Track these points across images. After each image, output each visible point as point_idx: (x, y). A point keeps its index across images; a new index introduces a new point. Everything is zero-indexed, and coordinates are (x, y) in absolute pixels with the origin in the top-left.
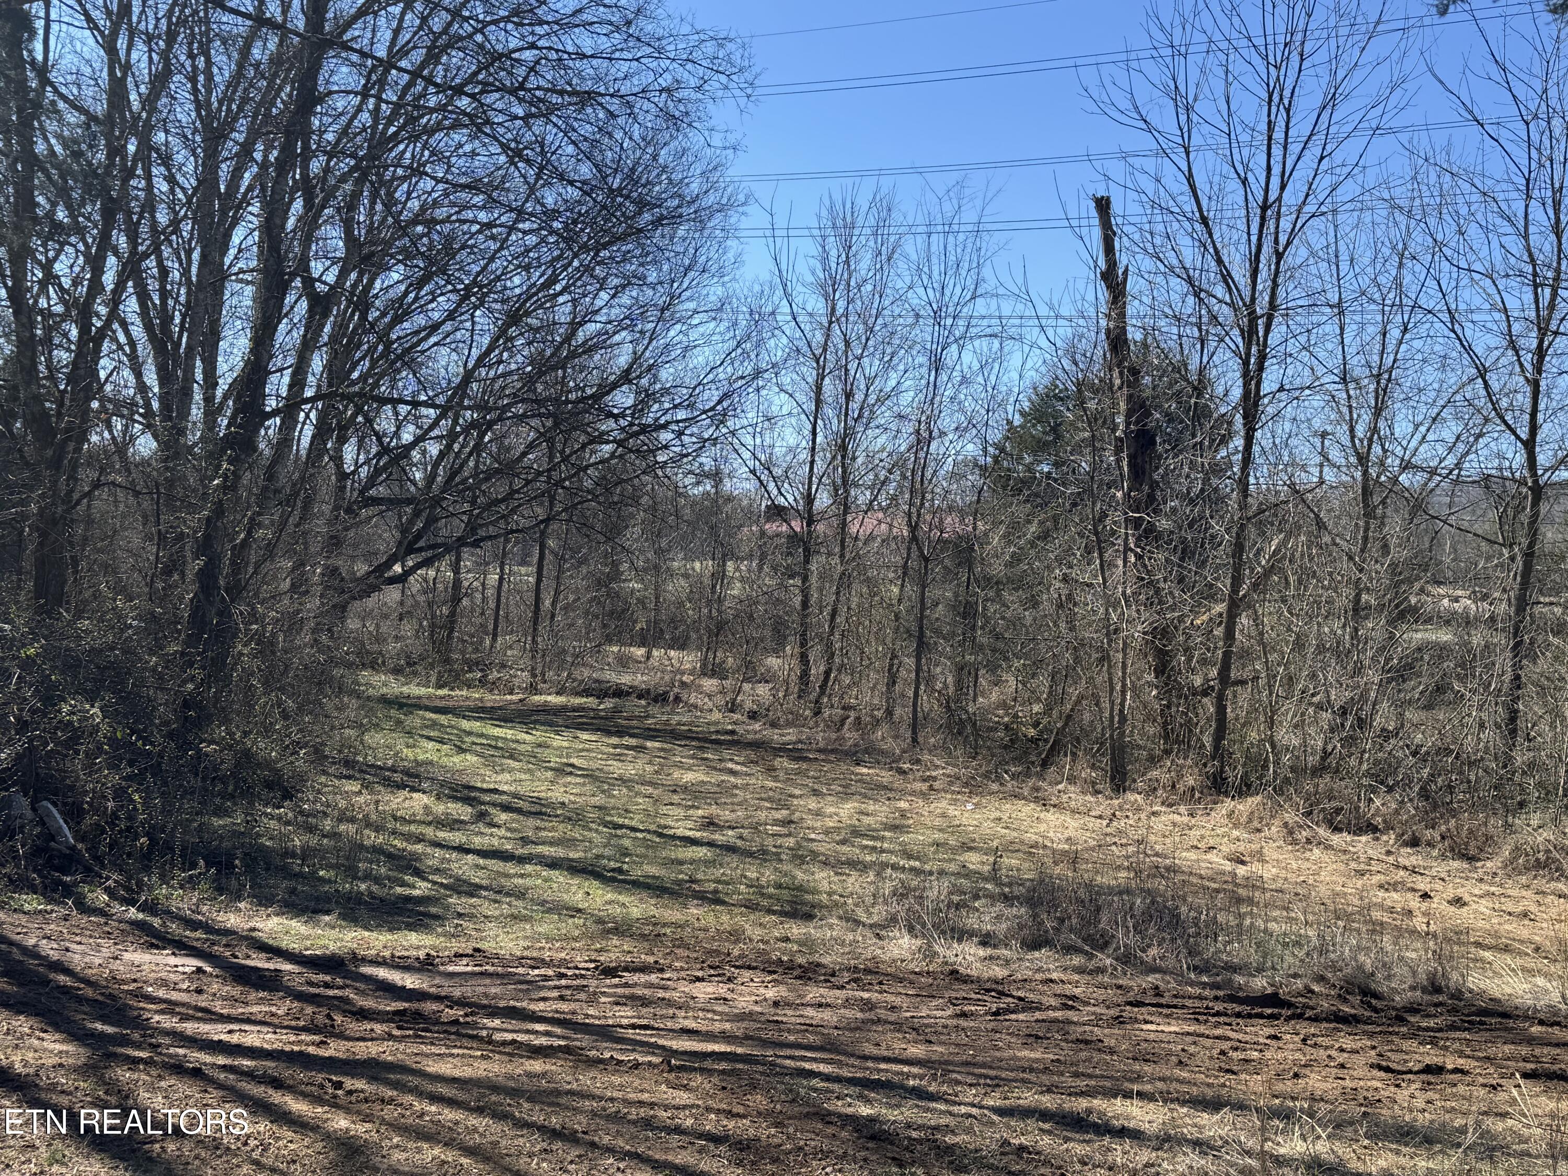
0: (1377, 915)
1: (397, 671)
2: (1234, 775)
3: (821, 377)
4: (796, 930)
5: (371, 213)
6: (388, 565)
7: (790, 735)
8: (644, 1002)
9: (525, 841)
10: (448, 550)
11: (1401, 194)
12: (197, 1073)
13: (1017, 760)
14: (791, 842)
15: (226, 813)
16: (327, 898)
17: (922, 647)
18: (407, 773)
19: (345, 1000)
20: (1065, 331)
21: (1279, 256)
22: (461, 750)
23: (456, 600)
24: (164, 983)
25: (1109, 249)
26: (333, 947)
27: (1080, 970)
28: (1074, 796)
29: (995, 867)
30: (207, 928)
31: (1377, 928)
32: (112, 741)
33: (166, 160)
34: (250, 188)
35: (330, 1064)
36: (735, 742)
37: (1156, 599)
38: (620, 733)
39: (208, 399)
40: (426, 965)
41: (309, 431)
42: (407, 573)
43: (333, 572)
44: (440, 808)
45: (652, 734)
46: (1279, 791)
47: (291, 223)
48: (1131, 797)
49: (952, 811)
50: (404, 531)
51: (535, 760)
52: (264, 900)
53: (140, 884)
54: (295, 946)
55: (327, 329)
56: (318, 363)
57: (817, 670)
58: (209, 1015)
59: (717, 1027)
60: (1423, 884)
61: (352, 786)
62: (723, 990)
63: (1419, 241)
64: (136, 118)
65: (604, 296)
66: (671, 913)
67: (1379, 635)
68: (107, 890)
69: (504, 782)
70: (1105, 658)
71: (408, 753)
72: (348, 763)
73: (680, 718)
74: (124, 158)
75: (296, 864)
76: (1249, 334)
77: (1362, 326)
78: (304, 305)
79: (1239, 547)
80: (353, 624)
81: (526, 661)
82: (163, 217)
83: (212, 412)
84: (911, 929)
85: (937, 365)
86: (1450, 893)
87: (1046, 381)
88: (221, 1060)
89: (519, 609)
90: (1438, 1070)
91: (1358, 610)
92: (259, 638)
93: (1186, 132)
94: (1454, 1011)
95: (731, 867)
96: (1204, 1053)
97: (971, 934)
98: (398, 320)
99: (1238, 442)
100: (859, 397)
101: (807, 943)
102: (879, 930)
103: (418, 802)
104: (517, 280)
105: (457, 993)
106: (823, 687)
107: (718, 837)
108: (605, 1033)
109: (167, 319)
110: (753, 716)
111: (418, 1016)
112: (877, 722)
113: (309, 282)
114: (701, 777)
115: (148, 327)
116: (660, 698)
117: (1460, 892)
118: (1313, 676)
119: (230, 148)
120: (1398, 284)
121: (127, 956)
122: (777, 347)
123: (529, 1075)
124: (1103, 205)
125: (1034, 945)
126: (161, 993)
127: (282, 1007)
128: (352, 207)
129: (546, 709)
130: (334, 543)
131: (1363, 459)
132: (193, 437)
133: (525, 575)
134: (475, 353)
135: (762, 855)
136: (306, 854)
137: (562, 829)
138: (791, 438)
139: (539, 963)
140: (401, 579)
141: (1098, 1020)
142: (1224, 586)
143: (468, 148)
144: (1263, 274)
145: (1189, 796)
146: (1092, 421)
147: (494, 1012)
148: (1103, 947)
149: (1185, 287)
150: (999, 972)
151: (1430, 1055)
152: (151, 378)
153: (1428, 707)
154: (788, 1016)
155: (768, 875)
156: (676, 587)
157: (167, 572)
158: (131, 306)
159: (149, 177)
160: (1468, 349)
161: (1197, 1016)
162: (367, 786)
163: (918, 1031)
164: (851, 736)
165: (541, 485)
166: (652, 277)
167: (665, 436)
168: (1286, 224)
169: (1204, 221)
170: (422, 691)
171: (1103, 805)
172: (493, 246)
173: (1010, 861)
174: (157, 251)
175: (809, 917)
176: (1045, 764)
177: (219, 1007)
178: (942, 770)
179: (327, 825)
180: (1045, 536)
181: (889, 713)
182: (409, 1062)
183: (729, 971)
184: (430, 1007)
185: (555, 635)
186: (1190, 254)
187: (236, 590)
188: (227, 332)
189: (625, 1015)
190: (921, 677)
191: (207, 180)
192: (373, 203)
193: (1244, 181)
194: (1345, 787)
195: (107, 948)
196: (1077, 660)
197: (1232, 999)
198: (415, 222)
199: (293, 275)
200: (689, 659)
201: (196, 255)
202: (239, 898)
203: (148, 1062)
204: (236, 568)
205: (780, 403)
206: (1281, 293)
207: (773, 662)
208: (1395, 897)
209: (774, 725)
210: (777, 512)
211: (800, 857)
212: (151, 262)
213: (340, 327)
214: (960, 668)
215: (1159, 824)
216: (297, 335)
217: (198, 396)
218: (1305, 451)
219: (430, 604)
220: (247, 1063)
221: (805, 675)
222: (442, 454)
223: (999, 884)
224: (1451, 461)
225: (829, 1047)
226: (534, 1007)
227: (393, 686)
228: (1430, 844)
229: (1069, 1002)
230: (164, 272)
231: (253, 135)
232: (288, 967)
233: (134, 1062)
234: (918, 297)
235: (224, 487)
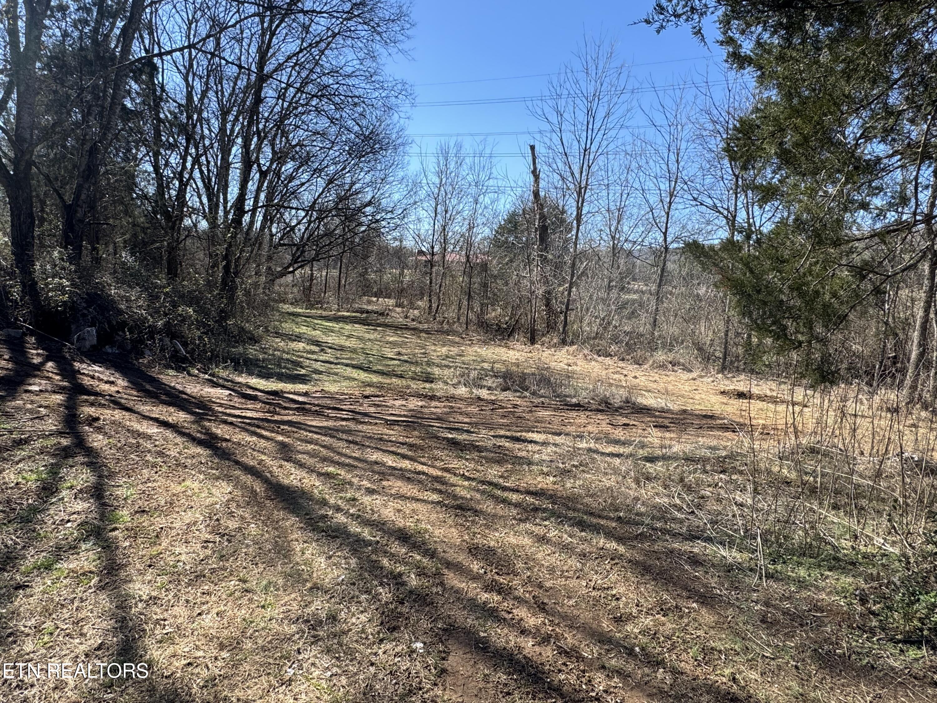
0: (611, 381)
1: (292, 304)
2: (569, 340)
3: (437, 205)
4: (428, 385)
5: (281, 142)
6: (288, 267)
7: (426, 326)
8: (378, 406)
9: (337, 358)
10: (309, 262)
11: (629, 148)
12: (231, 424)
13: (500, 335)
14: (426, 359)
15: (237, 347)
16: (272, 374)
17: (470, 297)
18: (296, 336)
19: (279, 404)
20: (519, 191)
21: (589, 167)
22: (315, 329)
23: (312, 280)
24: (219, 398)
25: (534, 163)
26: (274, 388)
27: (519, 397)
28: (518, 346)
29: (492, 368)
30: (232, 381)
31: (611, 385)
32: (197, 320)
33: (208, 121)
34: (238, 133)
35: (276, 422)
36: (407, 328)
37: (547, 282)
38: (368, 325)
39: (225, 208)
40: (306, 394)
41: (261, 218)
42: (295, 270)
43: (269, 268)
44: (308, 348)
45: (379, 325)
46: (583, 344)
47: (252, 147)
48: (536, 346)
49: (479, 350)
50: (293, 255)
51: (340, 333)
52: (251, 374)
53: (209, 368)
54: (262, 388)
55: (265, 184)
56: (262, 196)
57: (434, 306)
58: (234, 408)
59: (402, 413)
60: (625, 372)
61: (278, 340)
62: (404, 403)
63: (634, 165)
64: (196, 106)
65: (362, 174)
66: (386, 381)
67: (616, 295)
68: (198, 369)
69: (330, 340)
70: (530, 301)
71: (297, 330)
72: (276, 333)
73: (388, 320)
74: (193, 120)
75: (261, 364)
76: (579, 194)
77: (615, 194)
78: (258, 175)
79: (573, 265)
80: (277, 288)
81: (336, 301)
82: (207, 142)
83: (226, 213)
84: (465, 385)
85: (476, 202)
86: (633, 375)
87: (513, 209)
88: (239, 420)
89: (333, 283)
90: (628, 425)
91: (610, 288)
92: (245, 289)
93: (560, 124)
94: (633, 408)
95: (406, 367)
96: (556, 420)
97: (485, 386)
98: (290, 181)
99: (574, 232)
100: (450, 213)
101: (431, 389)
102: (454, 386)
103: (301, 345)
104: (332, 168)
105: (316, 402)
106: (437, 311)
107: (401, 358)
108: (366, 415)
109: (210, 180)
110: (413, 320)
111: (304, 409)
112: (455, 322)
113: (259, 165)
114: (396, 339)
115: (203, 181)
116: (382, 314)
117: (637, 375)
118: (595, 307)
119: (231, 118)
120: (627, 180)
121: (206, 390)
122: (422, 194)
123: (342, 426)
124: (533, 148)
125: (505, 389)
126: (218, 401)
127: (259, 406)
128: (274, 139)
129: (343, 317)
130: (270, 258)
131: (613, 238)
132: (220, 220)
133: (335, 273)
134: (317, 194)
135: (416, 363)
136: (264, 360)
137: (349, 355)
138: (427, 227)
139: (343, 394)
140: (293, 272)
141: (524, 412)
142: (568, 278)
143: (315, 121)
144: (584, 174)
145: (555, 346)
146: (528, 222)
147: (329, 408)
148: (526, 390)
149: (559, 177)
150: (493, 398)
151: (625, 421)
152: (205, 200)
153: (630, 318)
154: (426, 410)
155: (419, 369)
156: (387, 277)
157: (213, 267)
158: (197, 174)
159: (202, 127)
160: (647, 201)
161: (555, 410)
162: (283, 340)
163: (467, 415)
164: (446, 327)
165: (340, 241)
166: (379, 168)
167: (384, 223)
168: (592, 157)
169: (566, 154)
170: (300, 311)
171: (527, 349)
172: (323, 155)
173: (496, 365)
174: (206, 154)
175: (432, 382)
176: (509, 336)
177: (237, 405)
178: (476, 337)
179: (271, 352)
180: (511, 261)
181: (459, 319)
182: (302, 422)
183: (406, 397)
184: (307, 406)
185: (346, 292)
186: (561, 165)
187: (236, 273)
188: (231, 184)
189: (372, 410)
190: (470, 308)
191: (222, 129)
192: (281, 138)
193: (579, 141)
194: (603, 342)
195: (199, 387)
196: (520, 301)
197: (566, 405)
198: (296, 146)
199: (254, 163)
200: (391, 302)
201: (219, 157)
202: (242, 373)
203: (215, 420)
204: (236, 266)
205: (423, 214)
206: (590, 181)
207: (420, 303)
208: (616, 376)
209: (420, 323)
210: (421, 252)
211: (429, 364)
212: (203, 158)
213: (271, 182)
214: (482, 304)
215: (545, 354)
216: (256, 186)
217: (221, 208)
218: (595, 235)
219: (303, 281)
220: (248, 421)
221: (431, 306)
222: (306, 229)
223: (493, 372)
224: (640, 240)
225: (439, 419)
226: (344, 407)
227: (292, 309)
228: (628, 360)
229: (515, 406)
230: (208, 162)
231: (239, 113)
232: (259, 394)
233: (210, 420)
234: (470, 178)
235: (231, 237)
